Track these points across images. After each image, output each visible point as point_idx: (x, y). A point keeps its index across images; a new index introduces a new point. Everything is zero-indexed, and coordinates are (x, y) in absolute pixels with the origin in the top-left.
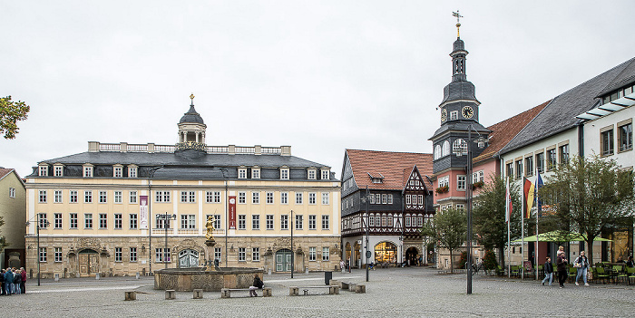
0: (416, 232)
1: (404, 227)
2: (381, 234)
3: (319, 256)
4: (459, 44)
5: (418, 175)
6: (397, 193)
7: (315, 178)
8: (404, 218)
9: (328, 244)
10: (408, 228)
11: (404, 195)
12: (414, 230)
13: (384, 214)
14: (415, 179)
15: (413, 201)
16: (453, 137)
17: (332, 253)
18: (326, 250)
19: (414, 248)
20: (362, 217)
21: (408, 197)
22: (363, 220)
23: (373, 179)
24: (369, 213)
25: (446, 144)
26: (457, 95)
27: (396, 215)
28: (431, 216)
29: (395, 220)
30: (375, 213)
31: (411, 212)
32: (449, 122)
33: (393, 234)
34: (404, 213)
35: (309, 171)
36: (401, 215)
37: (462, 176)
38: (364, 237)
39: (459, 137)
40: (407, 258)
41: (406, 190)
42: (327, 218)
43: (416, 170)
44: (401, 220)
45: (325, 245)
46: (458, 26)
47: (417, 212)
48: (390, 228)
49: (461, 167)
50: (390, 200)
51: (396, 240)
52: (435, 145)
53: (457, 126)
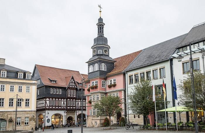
0: (72, 109)
1: (67, 106)
2: (55, 109)
3: (23, 122)
4: (100, 20)
5: (74, 80)
6: (64, 89)
7: (22, 78)
8: (66, 101)
9: (28, 115)
10: (69, 106)
11: (67, 90)
12: (71, 108)
13: (57, 99)
14: (72, 82)
15: (71, 93)
16: (100, 62)
17: (30, 120)
18: (27, 119)
19: (71, 117)
20: (46, 100)
21: (69, 91)
22: (46, 102)
23: (51, 81)
24: (49, 98)
25: (96, 65)
26: (101, 43)
27: (63, 100)
28: (79, 101)
29: (63, 102)
30: (52, 99)
31: (70, 98)
32: (98, 55)
33: (61, 110)
34: (67, 99)
35: (19, 73)
36: (65, 100)
37: (104, 81)
38: (47, 111)
39: (103, 62)
40: (68, 122)
41: (68, 87)
42: (28, 100)
43: (73, 78)
44: (65, 102)
45: (27, 116)
46: (100, 12)
47: (73, 98)
48: (60, 106)
49: (103, 77)
50: (60, 92)
51: (62, 113)
52: (89, 65)
53: (102, 57)
